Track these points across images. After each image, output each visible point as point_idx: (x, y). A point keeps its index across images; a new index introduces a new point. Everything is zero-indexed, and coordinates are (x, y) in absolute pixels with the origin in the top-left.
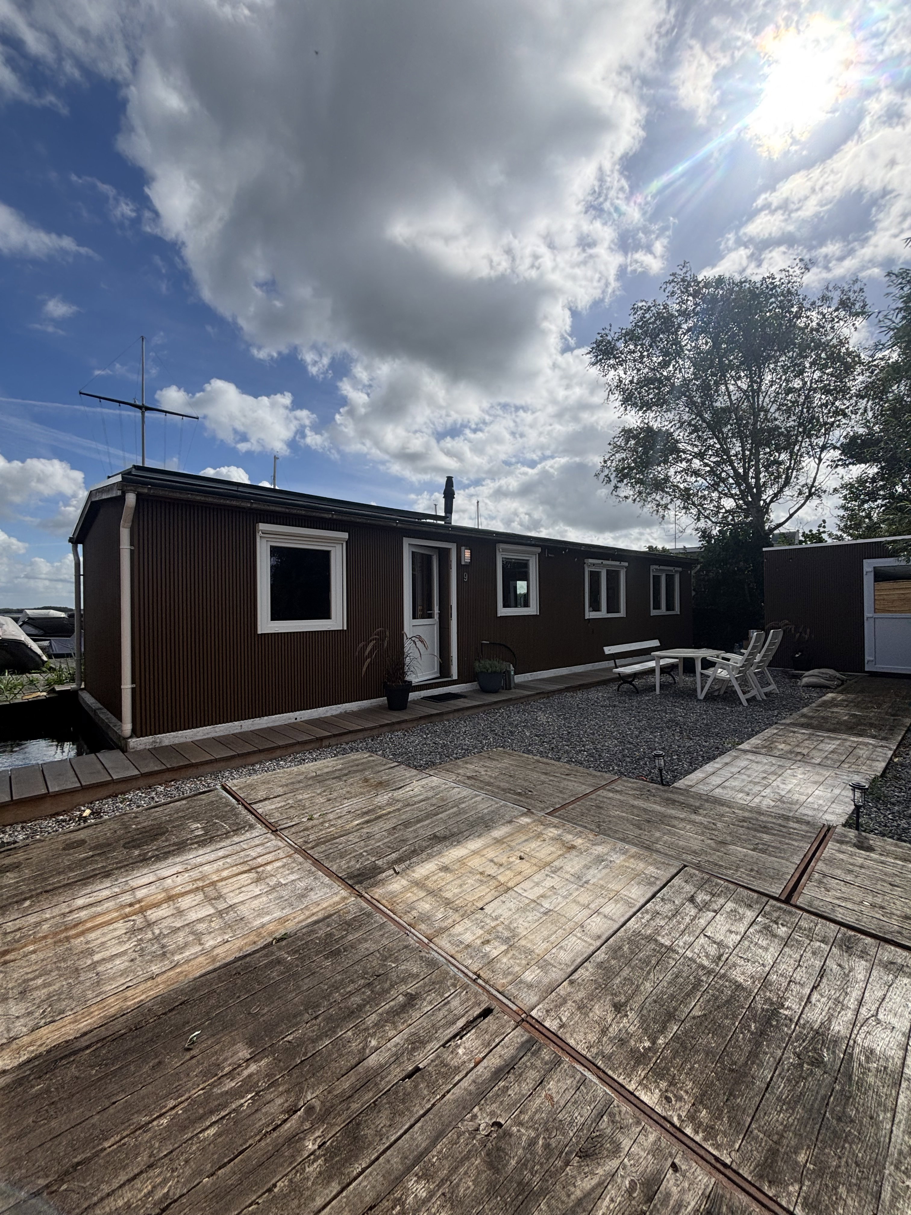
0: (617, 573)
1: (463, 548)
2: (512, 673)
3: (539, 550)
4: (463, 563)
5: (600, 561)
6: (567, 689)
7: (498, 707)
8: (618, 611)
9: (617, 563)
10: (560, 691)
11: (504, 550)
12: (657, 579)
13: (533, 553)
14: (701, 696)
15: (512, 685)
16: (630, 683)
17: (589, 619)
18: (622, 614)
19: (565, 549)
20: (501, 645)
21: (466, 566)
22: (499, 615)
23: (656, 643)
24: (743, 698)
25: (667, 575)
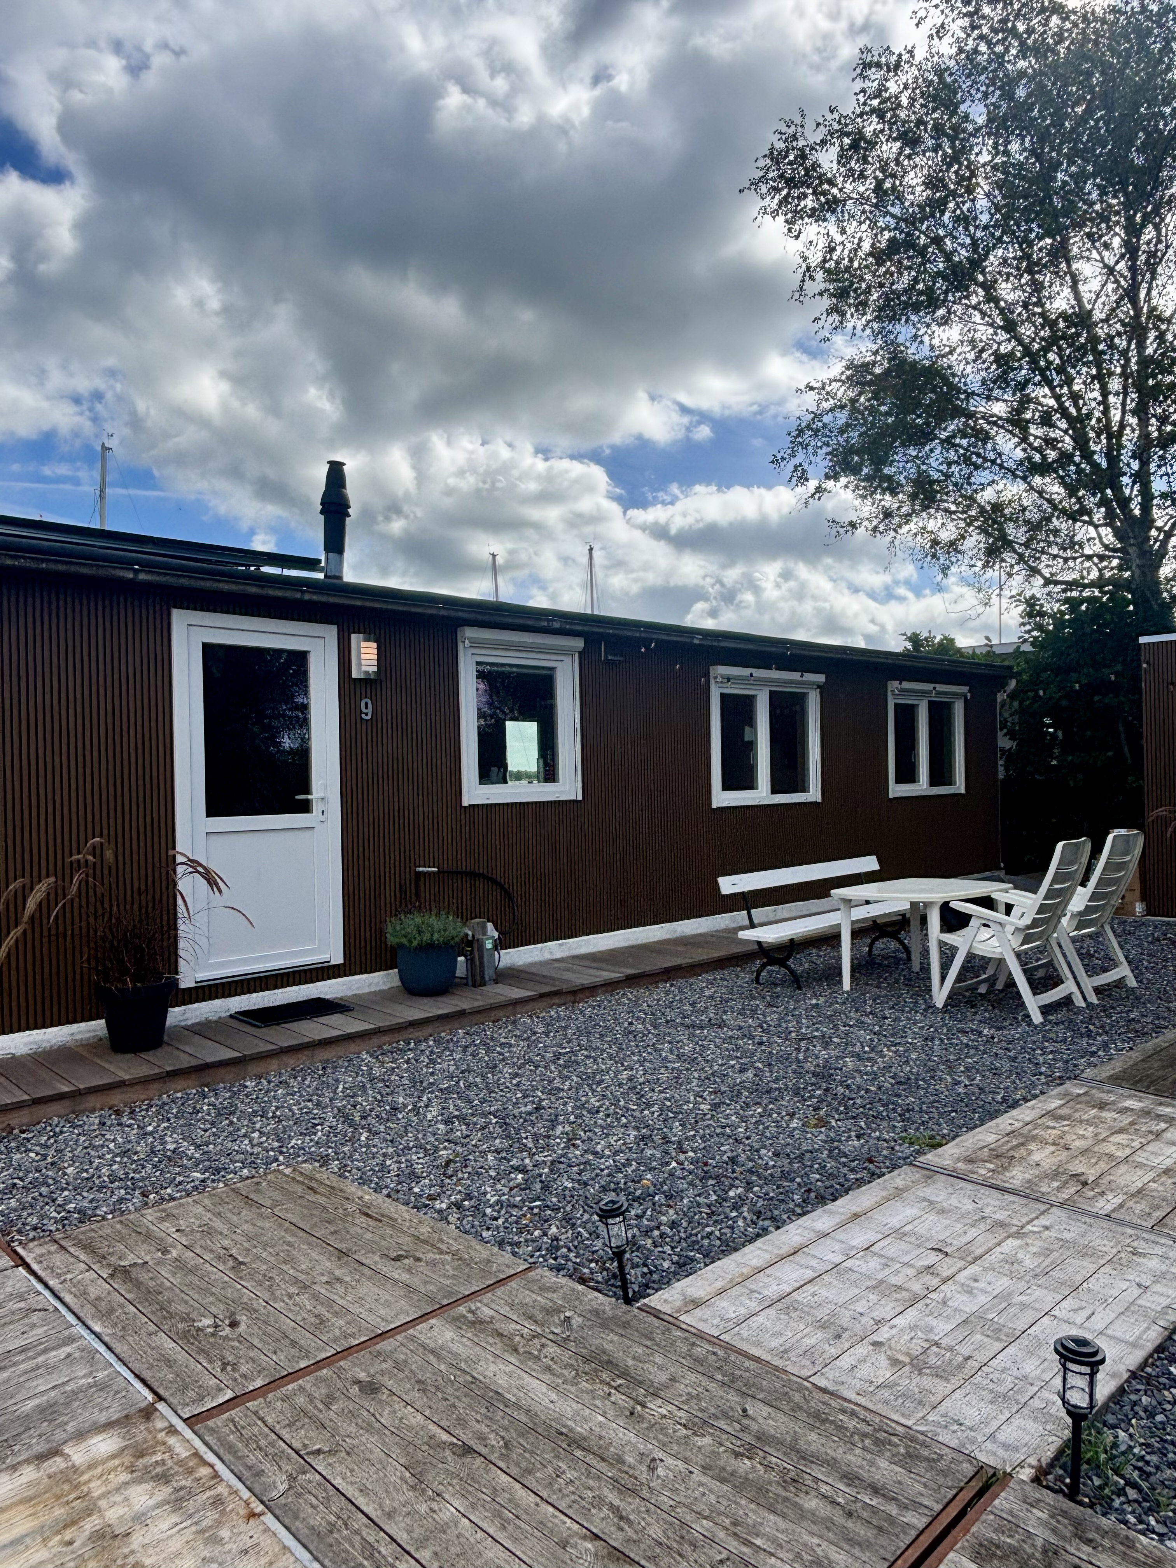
0: (801, 699)
1: (354, 637)
2: (489, 945)
3: (579, 644)
4: (355, 675)
5: (745, 672)
6: (631, 981)
7: (419, 1034)
8: (804, 789)
9: (795, 676)
10: (610, 986)
11: (476, 644)
12: (906, 715)
13: (567, 652)
14: (940, 997)
15: (489, 973)
16: (782, 963)
17: (718, 808)
18: (814, 793)
19: (646, 642)
20: (472, 875)
21: (366, 682)
22: (466, 803)
23: (870, 864)
24: (1032, 1003)
25: (932, 704)
